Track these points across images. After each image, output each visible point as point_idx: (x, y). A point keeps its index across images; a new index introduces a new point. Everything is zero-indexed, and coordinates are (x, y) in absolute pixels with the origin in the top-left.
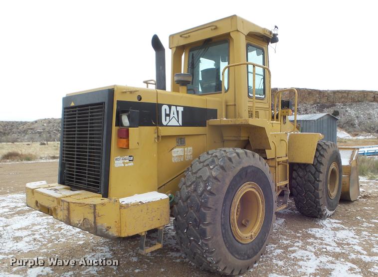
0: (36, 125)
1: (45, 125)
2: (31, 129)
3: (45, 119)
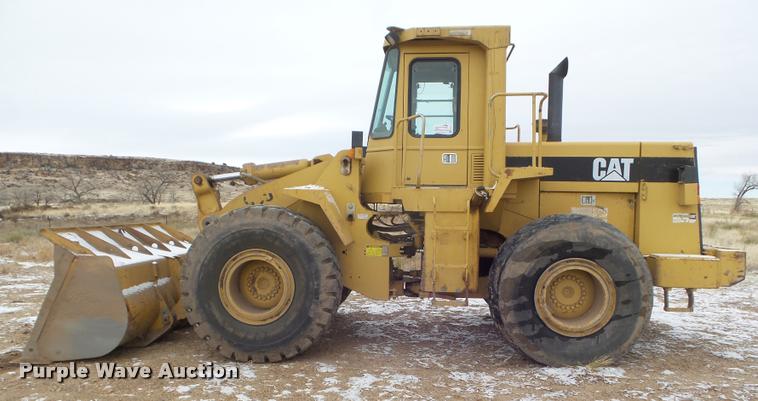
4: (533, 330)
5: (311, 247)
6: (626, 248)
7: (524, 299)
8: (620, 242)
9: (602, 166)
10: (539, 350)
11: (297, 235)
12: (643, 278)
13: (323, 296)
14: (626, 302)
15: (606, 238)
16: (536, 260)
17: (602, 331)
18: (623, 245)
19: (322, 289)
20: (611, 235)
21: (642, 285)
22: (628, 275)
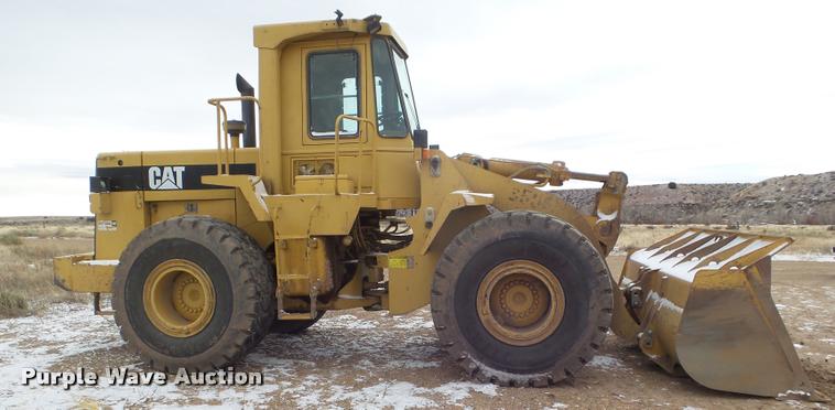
0: (763, 190)
1: (783, 189)
2: (753, 198)
3: (785, 177)
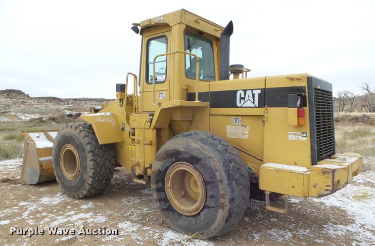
4: (165, 205)
5: (84, 145)
6: (210, 158)
7: (160, 185)
8: (207, 153)
9: (242, 97)
10: (167, 218)
11: (80, 139)
12: (221, 181)
13: (88, 170)
14: (212, 197)
15: (198, 149)
16: (164, 161)
17: (199, 214)
18: (209, 155)
19: (87, 166)
20: (202, 148)
21: (220, 186)
22: (211, 178)
